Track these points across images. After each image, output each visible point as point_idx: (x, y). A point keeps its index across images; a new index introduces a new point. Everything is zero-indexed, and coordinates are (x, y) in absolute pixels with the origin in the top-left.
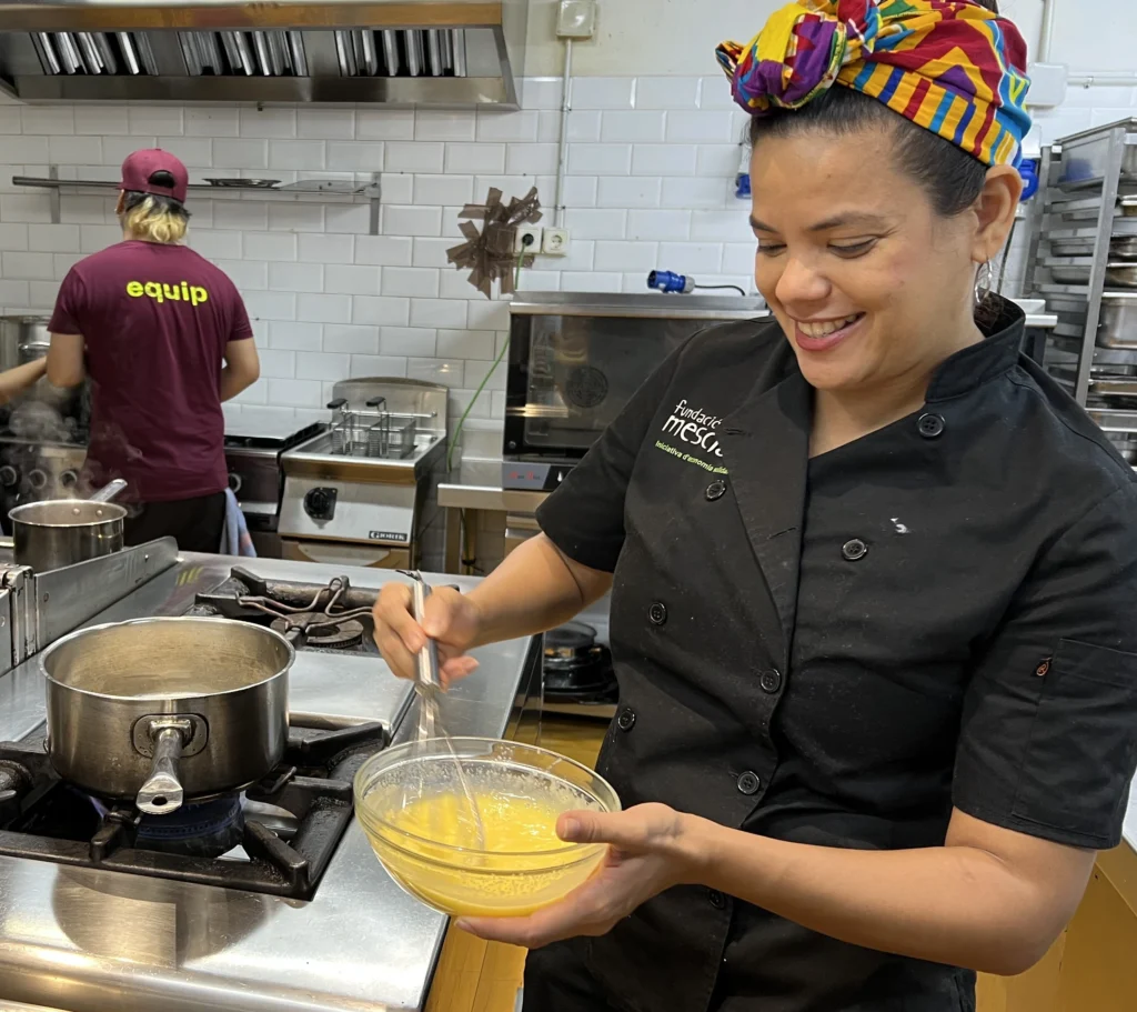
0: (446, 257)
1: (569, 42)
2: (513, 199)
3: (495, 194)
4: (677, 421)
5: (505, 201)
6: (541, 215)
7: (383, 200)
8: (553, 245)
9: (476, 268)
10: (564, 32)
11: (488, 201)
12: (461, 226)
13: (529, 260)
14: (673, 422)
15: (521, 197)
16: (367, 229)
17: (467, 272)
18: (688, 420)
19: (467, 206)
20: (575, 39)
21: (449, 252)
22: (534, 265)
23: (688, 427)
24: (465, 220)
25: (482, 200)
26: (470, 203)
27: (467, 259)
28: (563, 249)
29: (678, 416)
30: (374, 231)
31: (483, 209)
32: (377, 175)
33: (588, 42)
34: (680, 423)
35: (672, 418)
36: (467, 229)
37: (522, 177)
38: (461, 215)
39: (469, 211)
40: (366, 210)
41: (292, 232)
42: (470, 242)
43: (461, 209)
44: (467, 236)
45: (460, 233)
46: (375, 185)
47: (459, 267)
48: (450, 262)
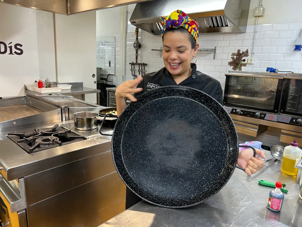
0: (228, 64)
1: (257, 17)
2: (243, 52)
3: (239, 51)
4: (149, 86)
5: (241, 52)
6: (248, 55)
7: (216, 52)
8: (250, 61)
9: (234, 66)
10: (255, 15)
11: (237, 52)
12: (231, 57)
13: (245, 65)
14: (148, 86)
15: (245, 51)
16: (213, 58)
17: (232, 67)
18: (151, 85)
19: (233, 53)
20: (259, 16)
21: (229, 63)
22: (246, 66)
23: (152, 86)
24: (232, 56)
25: (236, 52)
26: (234, 52)
27: (232, 64)
28: (252, 62)
29: (149, 85)
30: (214, 58)
31: (236, 54)
32: (216, 47)
33: (262, 17)
34: (150, 86)
35: (148, 85)
36: (233, 58)
37: (245, 47)
38: (232, 55)
39: (233, 54)
40: (213, 54)
41: (199, 59)
42: (233, 61)
43: (232, 54)
44: (233, 60)
45: (231, 59)
46: (215, 49)
47: (230, 66)
48: (229, 65)
